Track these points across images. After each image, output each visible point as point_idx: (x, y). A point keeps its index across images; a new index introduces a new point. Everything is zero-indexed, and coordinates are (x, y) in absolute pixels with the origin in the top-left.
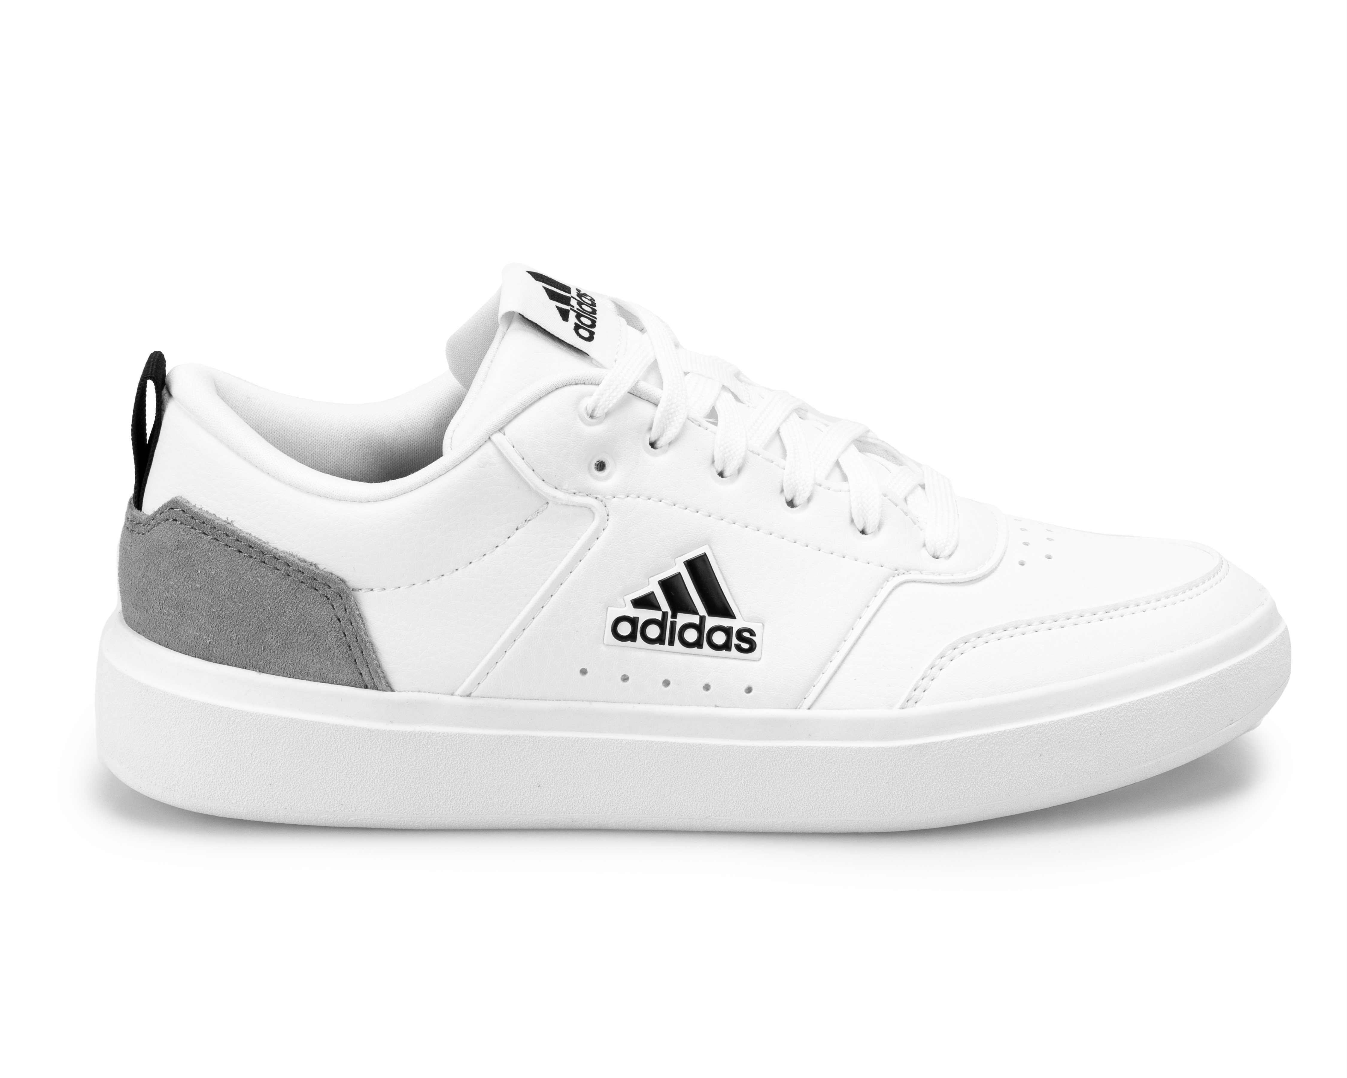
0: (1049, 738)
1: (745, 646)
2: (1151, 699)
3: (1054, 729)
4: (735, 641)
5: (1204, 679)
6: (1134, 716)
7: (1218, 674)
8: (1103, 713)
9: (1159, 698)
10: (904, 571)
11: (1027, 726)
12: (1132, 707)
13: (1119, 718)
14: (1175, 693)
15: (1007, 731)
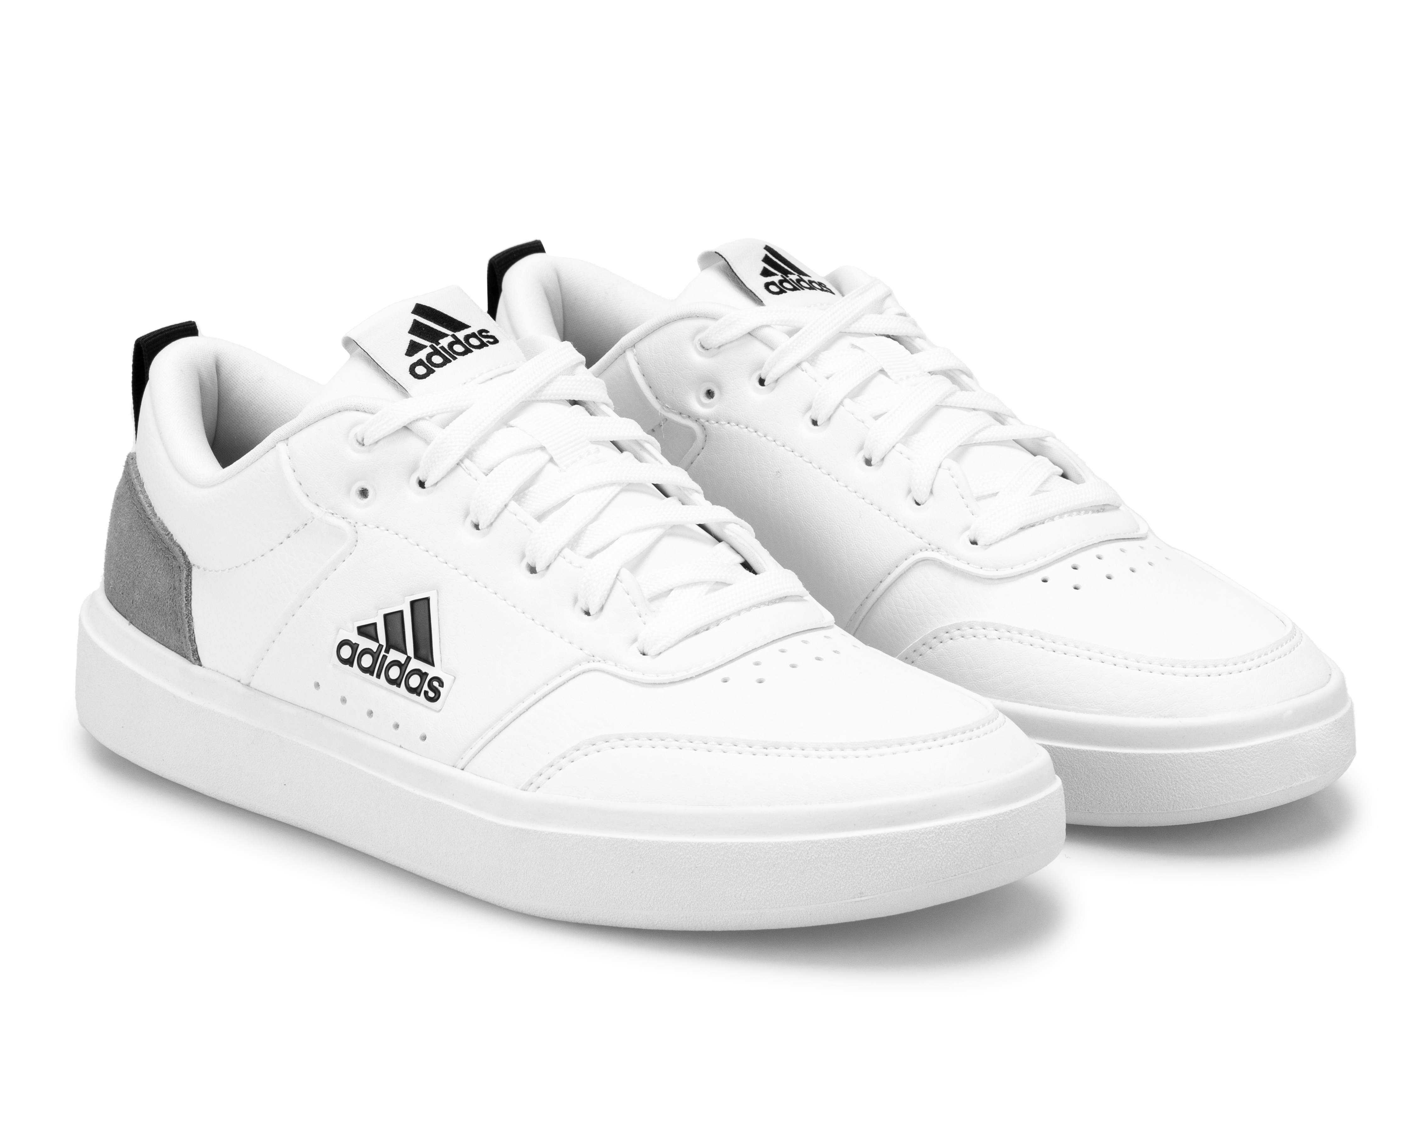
0: (642, 857)
1: (431, 694)
2: (758, 846)
3: (647, 849)
4: (426, 688)
5: (826, 841)
6: (735, 859)
7: (847, 840)
8: (701, 846)
9: (767, 846)
10: (600, 659)
11: (622, 839)
12: (733, 848)
13: (718, 856)
14: (787, 847)
15: (602, 838)
